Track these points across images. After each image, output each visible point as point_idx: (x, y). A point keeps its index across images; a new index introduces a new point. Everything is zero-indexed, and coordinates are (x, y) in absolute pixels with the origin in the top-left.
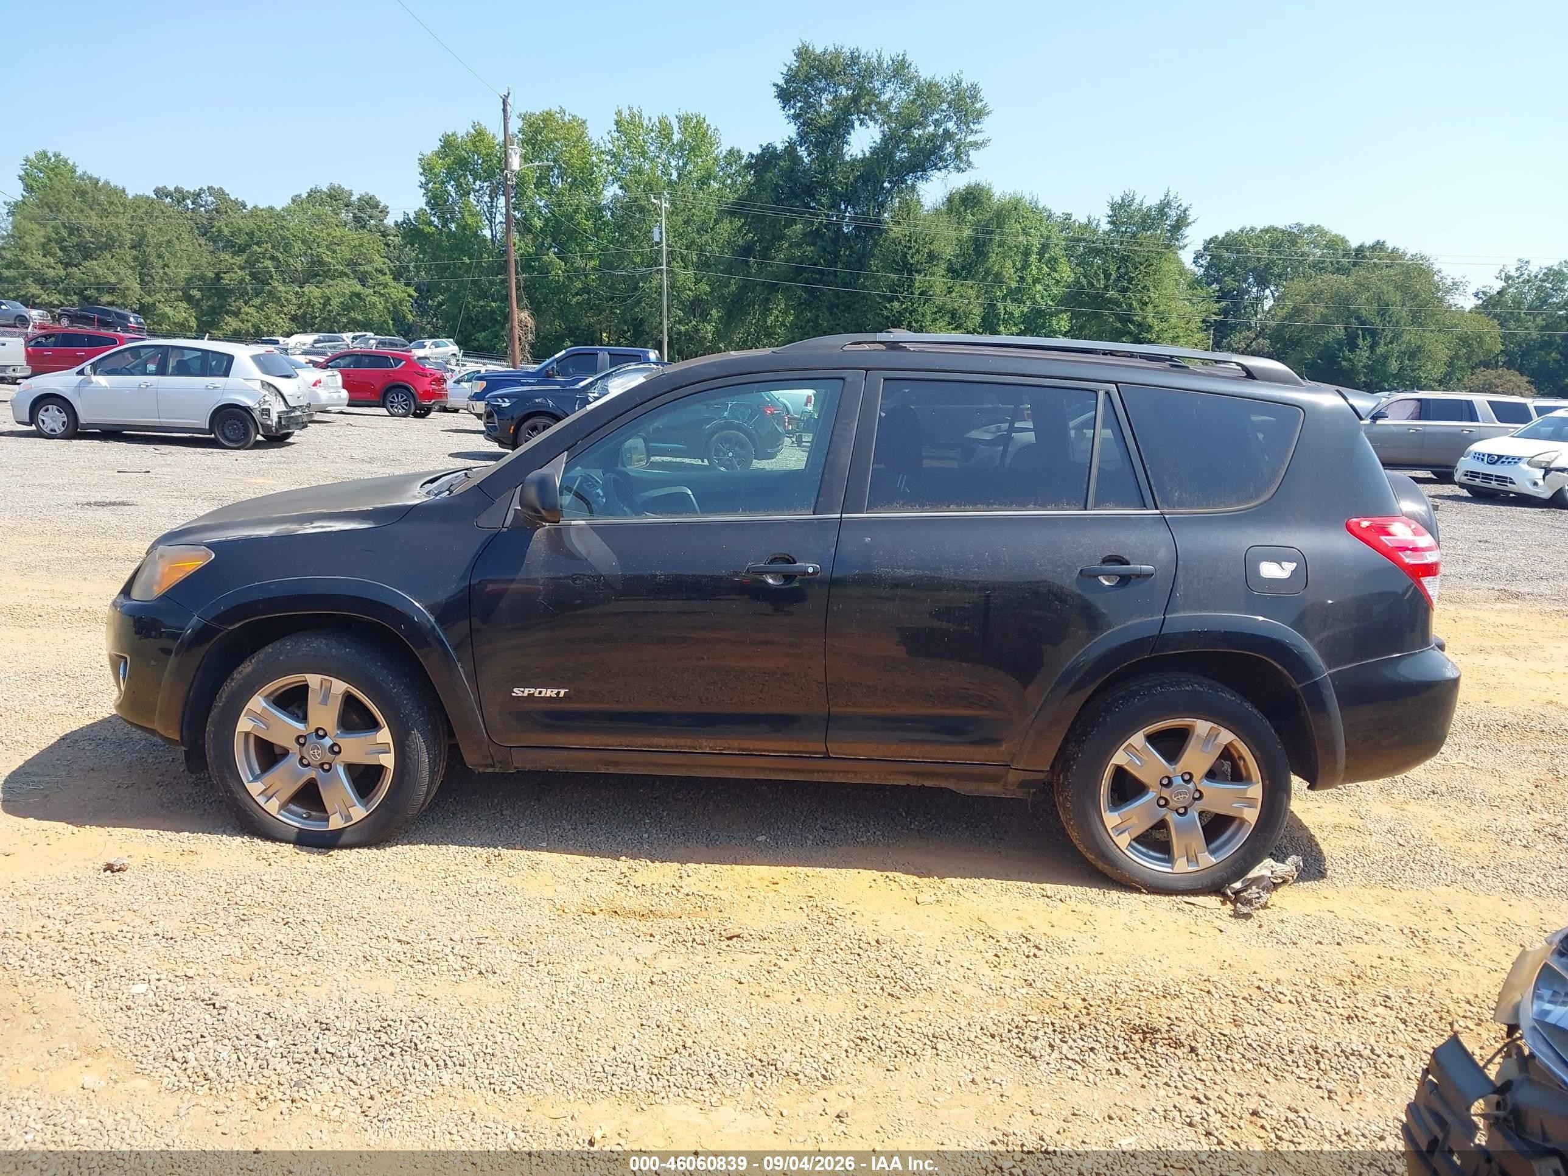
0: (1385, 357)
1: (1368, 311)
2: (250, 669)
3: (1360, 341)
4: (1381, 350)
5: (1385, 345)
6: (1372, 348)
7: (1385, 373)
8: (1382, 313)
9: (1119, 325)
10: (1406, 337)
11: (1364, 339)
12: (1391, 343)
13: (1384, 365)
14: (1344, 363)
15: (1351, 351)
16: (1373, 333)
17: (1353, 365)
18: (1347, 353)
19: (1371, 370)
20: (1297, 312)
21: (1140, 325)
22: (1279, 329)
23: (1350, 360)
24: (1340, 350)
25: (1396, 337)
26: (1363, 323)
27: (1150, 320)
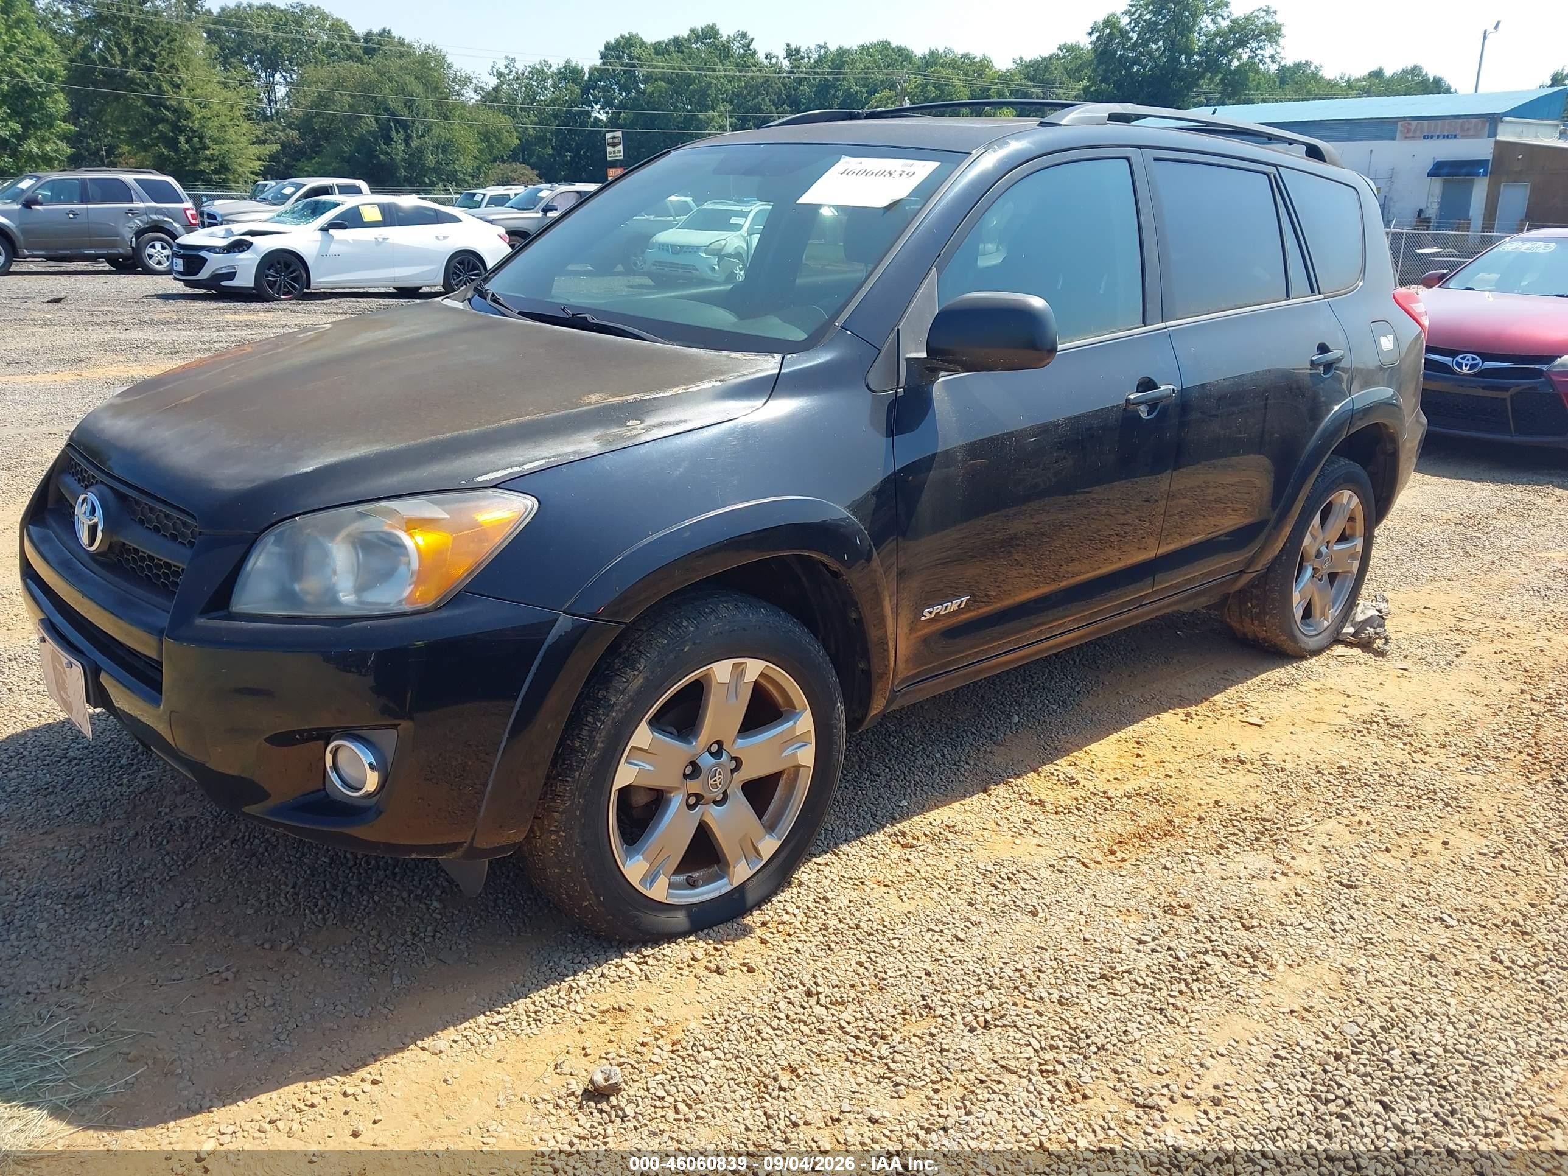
0: (421, 151)
1: (395, 102)
2: (639, 681)
3: (394, 134)
4: (415, 143)
5: (419, 137)
6: (407, 140)
7: (423, 165)
8: (409, 104)
9: (150, 110)
10: (436, 131)
11: (397, 132)
12: (423, 136)
13: (420, 159)
14: (382, 157)
15: (388, 144)
16: (404, 126)
17: (392, 159)
18: (384, 147)
19: (410, 165)
20: (323, 100)
21: (175, 111)
22: (308, 119)
23: (387, 153)
24: (376, 143)
25: (428, 130)
26: (393, 114)
27: (187, 105)
